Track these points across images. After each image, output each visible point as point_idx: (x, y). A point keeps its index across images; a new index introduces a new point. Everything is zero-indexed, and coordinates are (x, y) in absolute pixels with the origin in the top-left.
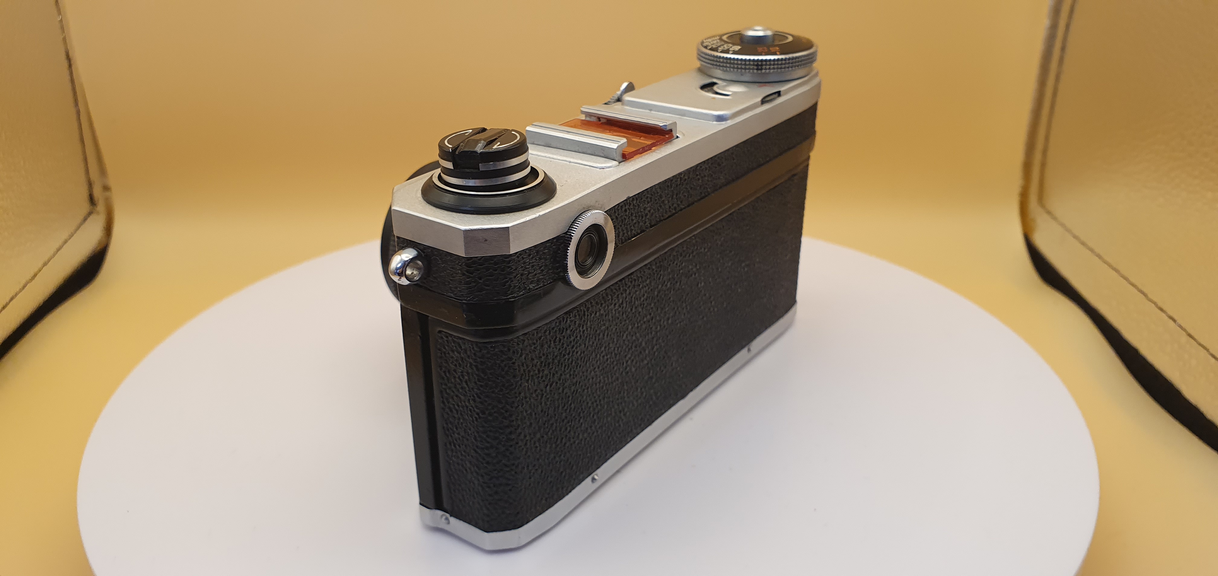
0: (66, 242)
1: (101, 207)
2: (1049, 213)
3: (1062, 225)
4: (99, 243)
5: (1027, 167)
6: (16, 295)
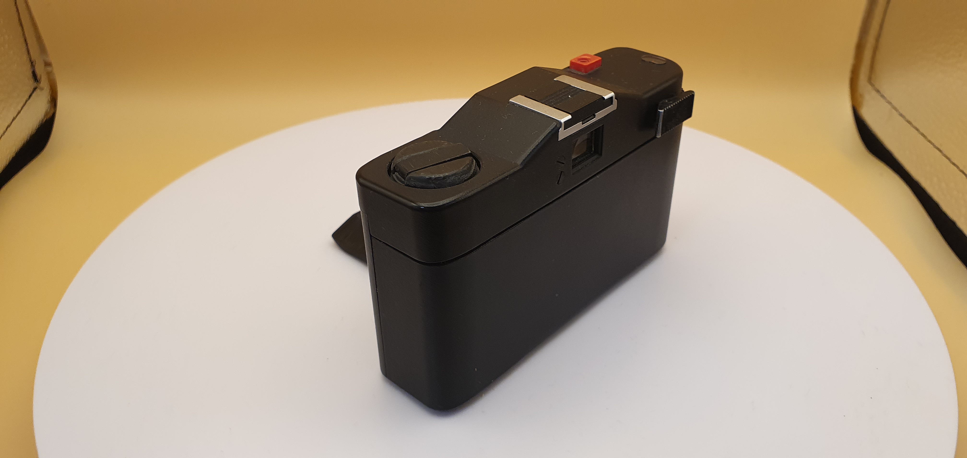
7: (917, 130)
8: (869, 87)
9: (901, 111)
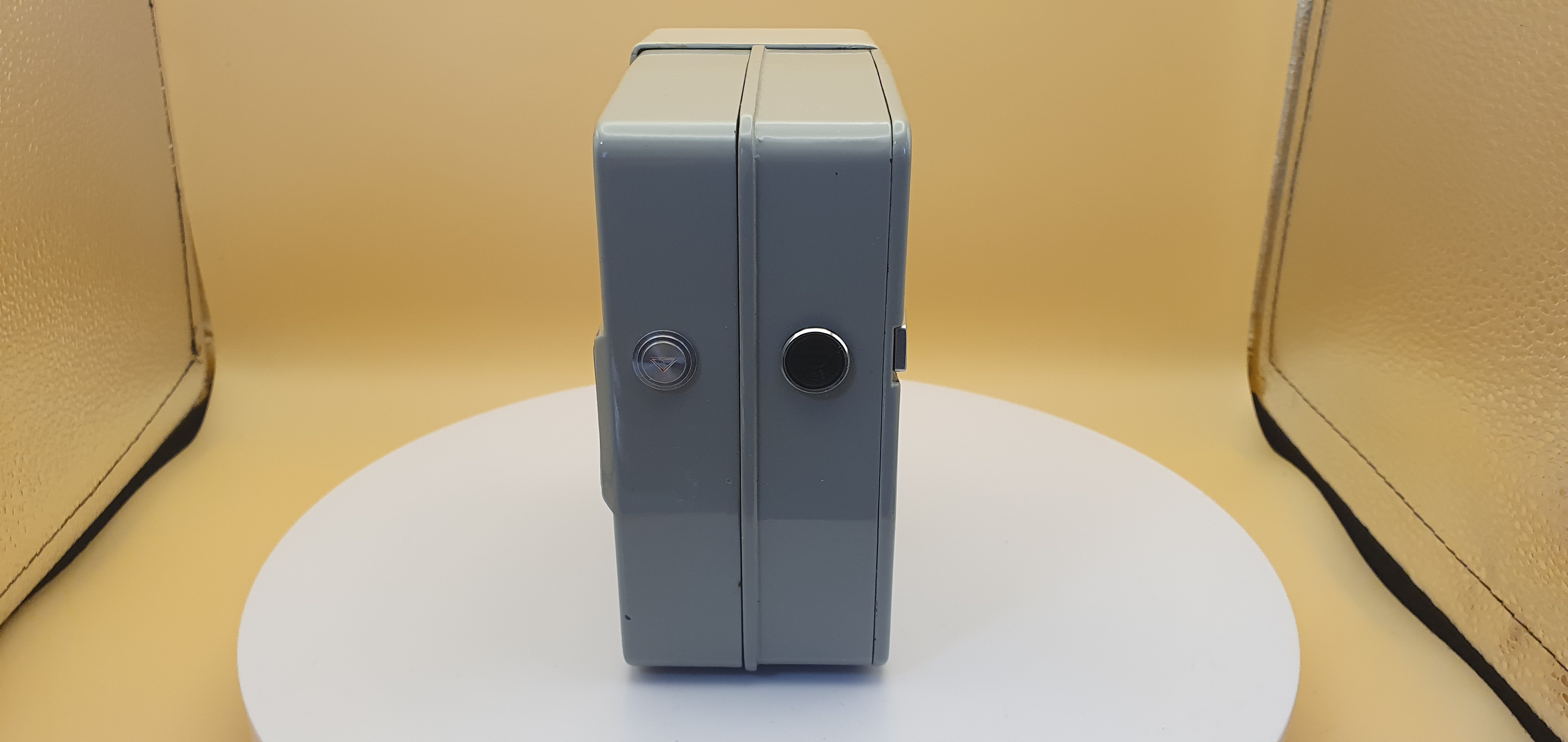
0: (168, 396)
1: (202, 357)
2: (1279, 372)
3: (1292, 385)
4: (199, 397)
5: (1257, 316)
6: (121, 457)
7: (1324, 417)
8: (1271, 367)
9: (1305, 395)
